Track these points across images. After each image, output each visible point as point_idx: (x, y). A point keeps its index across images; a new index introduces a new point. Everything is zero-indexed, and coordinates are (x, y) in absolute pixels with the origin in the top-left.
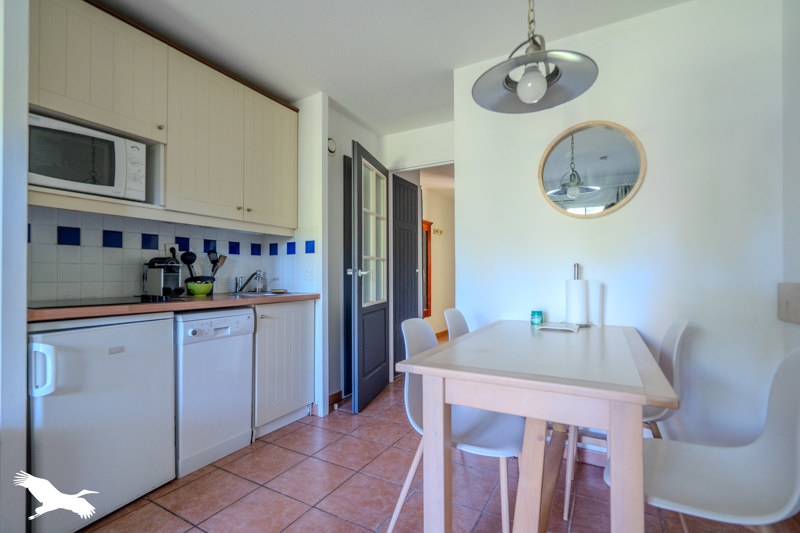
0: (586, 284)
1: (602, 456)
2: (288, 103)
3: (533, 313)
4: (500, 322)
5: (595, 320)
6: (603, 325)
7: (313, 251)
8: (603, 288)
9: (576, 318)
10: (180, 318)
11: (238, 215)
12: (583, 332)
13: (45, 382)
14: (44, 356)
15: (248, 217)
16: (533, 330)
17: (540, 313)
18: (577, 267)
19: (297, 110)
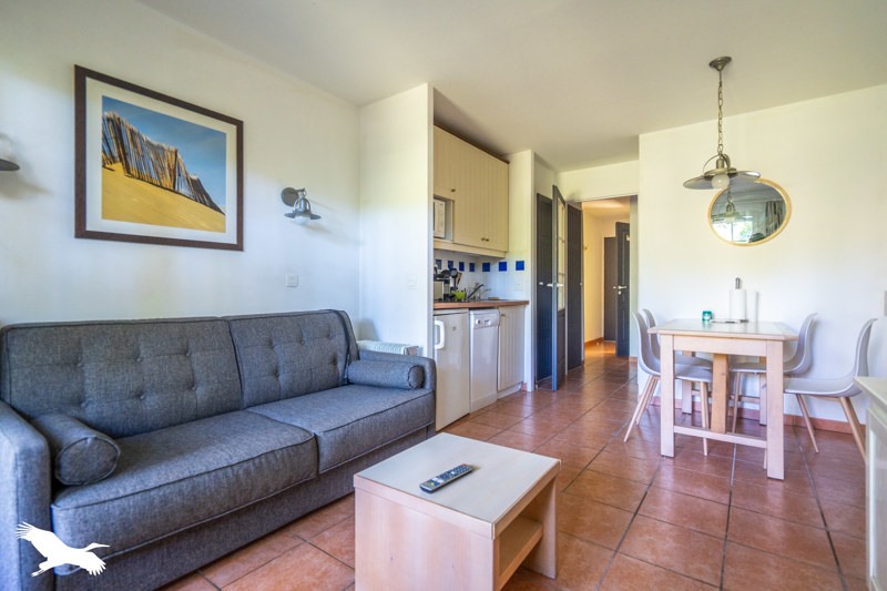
0: (745, 293)
1: (757, 413)
2: (502, 156)
3: (704, 313)
4: (675, 321)
5: (751, 317)
6: (757, 322)
7: (523, 269)
8: (758, 295)
9: (738, 316)
10: (472, 312)
11: (482, 244)
12: (743, 324)
13: (439, 342)
14: (438, 327)
15: (487, 245)
16: (704, 324)
17: (709, 313)
18: (738, 280)
19: (508, 162)
